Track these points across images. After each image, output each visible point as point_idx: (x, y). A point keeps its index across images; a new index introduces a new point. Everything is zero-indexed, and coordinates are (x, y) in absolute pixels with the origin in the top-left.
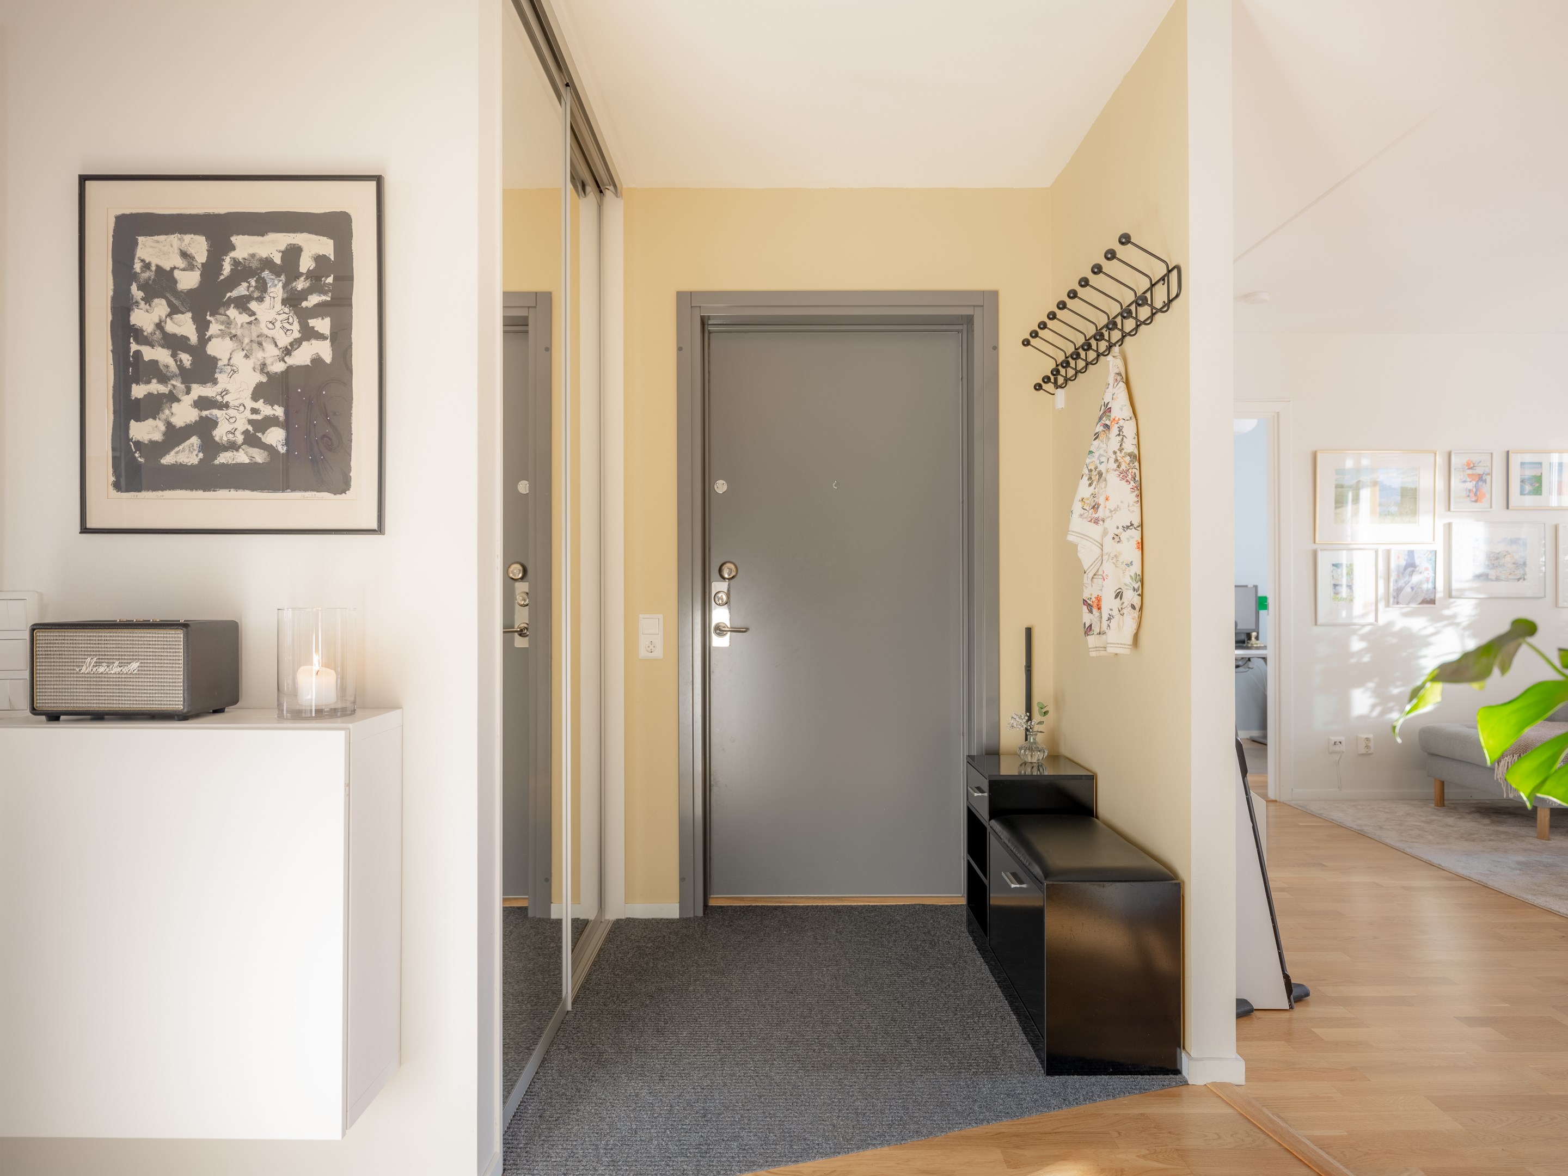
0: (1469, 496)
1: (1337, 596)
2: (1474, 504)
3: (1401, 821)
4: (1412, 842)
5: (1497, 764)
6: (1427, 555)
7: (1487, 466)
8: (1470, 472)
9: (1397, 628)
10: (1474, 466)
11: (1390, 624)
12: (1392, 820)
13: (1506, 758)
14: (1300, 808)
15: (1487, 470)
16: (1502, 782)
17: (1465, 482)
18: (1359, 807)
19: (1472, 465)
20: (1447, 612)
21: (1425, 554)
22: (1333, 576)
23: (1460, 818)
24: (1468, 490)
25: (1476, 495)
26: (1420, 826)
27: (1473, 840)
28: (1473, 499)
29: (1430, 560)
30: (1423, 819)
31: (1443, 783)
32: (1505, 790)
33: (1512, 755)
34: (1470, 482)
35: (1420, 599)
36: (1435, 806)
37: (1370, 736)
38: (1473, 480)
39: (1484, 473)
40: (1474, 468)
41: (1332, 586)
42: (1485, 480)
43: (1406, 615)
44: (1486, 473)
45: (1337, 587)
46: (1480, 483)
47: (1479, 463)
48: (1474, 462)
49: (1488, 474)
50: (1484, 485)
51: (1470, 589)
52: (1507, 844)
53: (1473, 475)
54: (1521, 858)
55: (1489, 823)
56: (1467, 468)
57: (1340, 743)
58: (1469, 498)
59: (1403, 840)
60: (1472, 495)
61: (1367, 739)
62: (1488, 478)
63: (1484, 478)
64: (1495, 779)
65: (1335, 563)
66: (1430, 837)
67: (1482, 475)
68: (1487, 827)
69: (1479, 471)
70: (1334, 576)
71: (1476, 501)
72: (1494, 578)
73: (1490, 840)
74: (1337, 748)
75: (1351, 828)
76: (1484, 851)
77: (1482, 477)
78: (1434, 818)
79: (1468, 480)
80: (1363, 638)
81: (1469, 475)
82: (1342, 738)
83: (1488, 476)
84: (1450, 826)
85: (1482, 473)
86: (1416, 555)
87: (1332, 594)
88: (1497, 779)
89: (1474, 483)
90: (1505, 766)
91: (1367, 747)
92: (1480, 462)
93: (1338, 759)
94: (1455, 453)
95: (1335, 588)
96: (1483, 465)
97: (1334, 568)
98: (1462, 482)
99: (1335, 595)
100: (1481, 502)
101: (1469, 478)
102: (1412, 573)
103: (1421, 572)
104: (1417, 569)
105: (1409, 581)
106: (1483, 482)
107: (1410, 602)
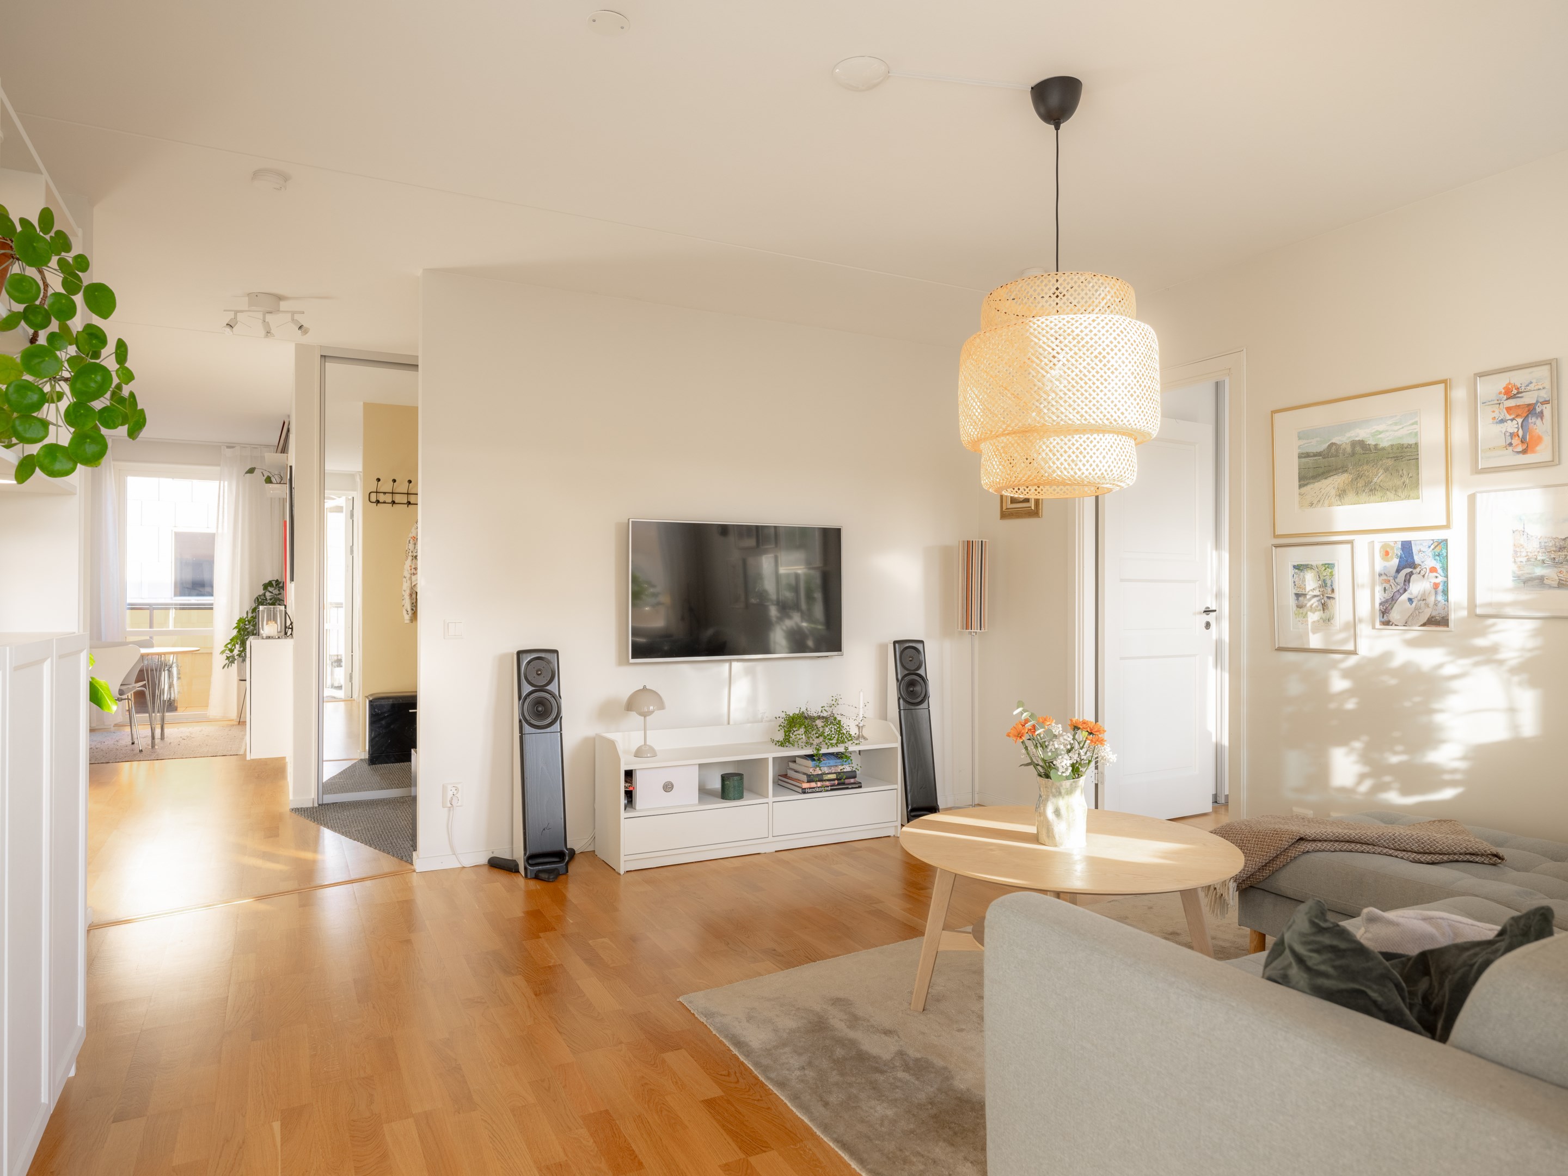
0: (1511, 444)
2: (1521, 456)
6: (1432, 547)
7: (1544, 388)
8: (1511, 403)
9: (1397, 662)
10: (1518, 393)
11: (1387, 656)
17: (1502, 421)
19: (1515, 392)
20: (1480, 642)
21: (1430, 547)
22: (1294, 582)
24: (1508, 434)
28: (1520, 448)
29: (1439, 555)
34: (1512, 420)
35: (1424, 619)
38: (1517, 416)
39: (1537, 402)
40: (1519, 395)
41: (1294, 596)
42: (1542, 412)
43: (1412, 643)
44: (1541, 400)
45: (1301, 599)
47: (1527, 386)
48: (1519, 386)
49: (1547, 402)
50: (1539, 421)
51: (1514, 604)
53: (1518, 406)
56: (1505, 397)
58: (1510, 449)
60: (1516, 441)
63: (1538, 410)
65: (1296, 564)
67: (1535, 404)
70: (1296, 583)
71: (1524, 452)
72: (1555, 584)
77: (1535, 409)
79: (1509, 417)
80: (1347, 674)
81: (1509, 409)
83: (1545, 406)
86: (1415, 549)
89: (1520, 420)
92: (1531, 383)
94: (1482, 375)
95: (1298, 599)
96: (1537, 388)
97: (1297, 571)
98: (1497, 423)
99: (1298, 609)
100: (1533, 452)
101: (1510, 414)
102: (1410, 577)
103: (1424, 576)
104: (1418, 570)
105: (1405, 590)
106: (1537, 418)
107: (1409, 623)
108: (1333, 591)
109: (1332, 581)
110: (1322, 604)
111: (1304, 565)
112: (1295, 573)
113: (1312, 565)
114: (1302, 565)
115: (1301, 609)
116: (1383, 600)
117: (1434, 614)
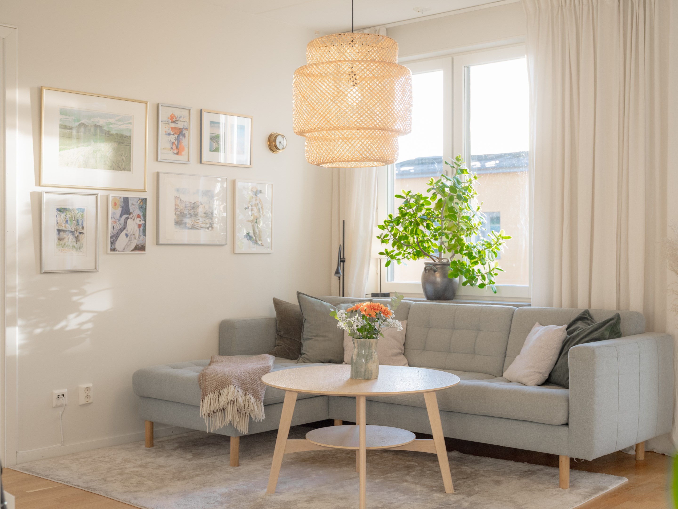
0: (172, 148)
1: (61, 242)
2: (176, 156)
3: (121, 469)
4: (136, 492)
5: (201, 401)
6: (139, 202)
7: (186, 122)
8: (173, 125)
10: (176, 121)
12: (114, 470)
13: (209, 395)
14: (25, 472)
15: (186, 125)
16: (205, 418)
17: (169, 134)
18: (82, 460)
19: (175, 119)
21: (137, 202)
22: (57, 221)
23: (168, 456)
24: (171, 142)
25: (177, 148)
26: (138, 471)
27: (184, 479)
28: (175, 152)
29: (142, 208)
30: (139, 463)
31: (152, 423)
32: (207, 425)
33: (213, 392)
34: (173, 135)
35: (133, 247)
36: (146, 447)
37: (90, 385)
38: (175, 133)
39: (183, 128)
40: (176, 122)
41: (56, 231)
42: (185, 134)
44: (185, 128)
45: (61, 233)
46: (181, 137)
47: (180, 118)
48: (177, 117)
49: (186, 129)
50: (183, 139)
52: (210, 476)
53: (176, 128)
54: (223, 489)
55: (191, 457)
56: (171, 121)
57: (63, 395)
58: (172, 150)
59: (127, 491)
60: (174, 147)
61: (87, 389)
62: (187, 133)
63: (184, 133)
64: (200, 416)
65: (59, 207)
66: (149, 483)
68: (191, 462)
69: (180, 125)
70: (58, 222)
71: (177, 154)
72: (190, 226)
73: (197, 475)
74: (63, 401)
75: (78, 486)
76: (195, 489)
77: (182, 131)
78: (148, 460)
79: (172, 133)
81: (172, 128)
82: (64, 391)
83: (186, 131)
84: (162, 466)
85: (182, 127)
86: (130, 202)
87: (56, 240)
88: (202, 416)
89: (176, 136)
90: (208, 403)
91: (87, 396)
92: (181, 117)
93: (61, 413)
94: (162, 106)
95: (59, 234)
96: (183, 120)
97: (59, 212)
98: (167, 134)
99: (59, 241)
100: (181, 155)
101: (172, 131)
102: (127, 220)
103: (134, 220)
104: (131, 216)
105: (124, 229)
106: (183, 137)
107: (125, 249)
108: (83, 228)
109: (82, 221)
110: (76, 238)
111: (64, 208)
112: (58, 214)
113: (70, 209)
114: (63, 208)
115: (61, 241)
116: (112, 235)
117: (138, 244)
